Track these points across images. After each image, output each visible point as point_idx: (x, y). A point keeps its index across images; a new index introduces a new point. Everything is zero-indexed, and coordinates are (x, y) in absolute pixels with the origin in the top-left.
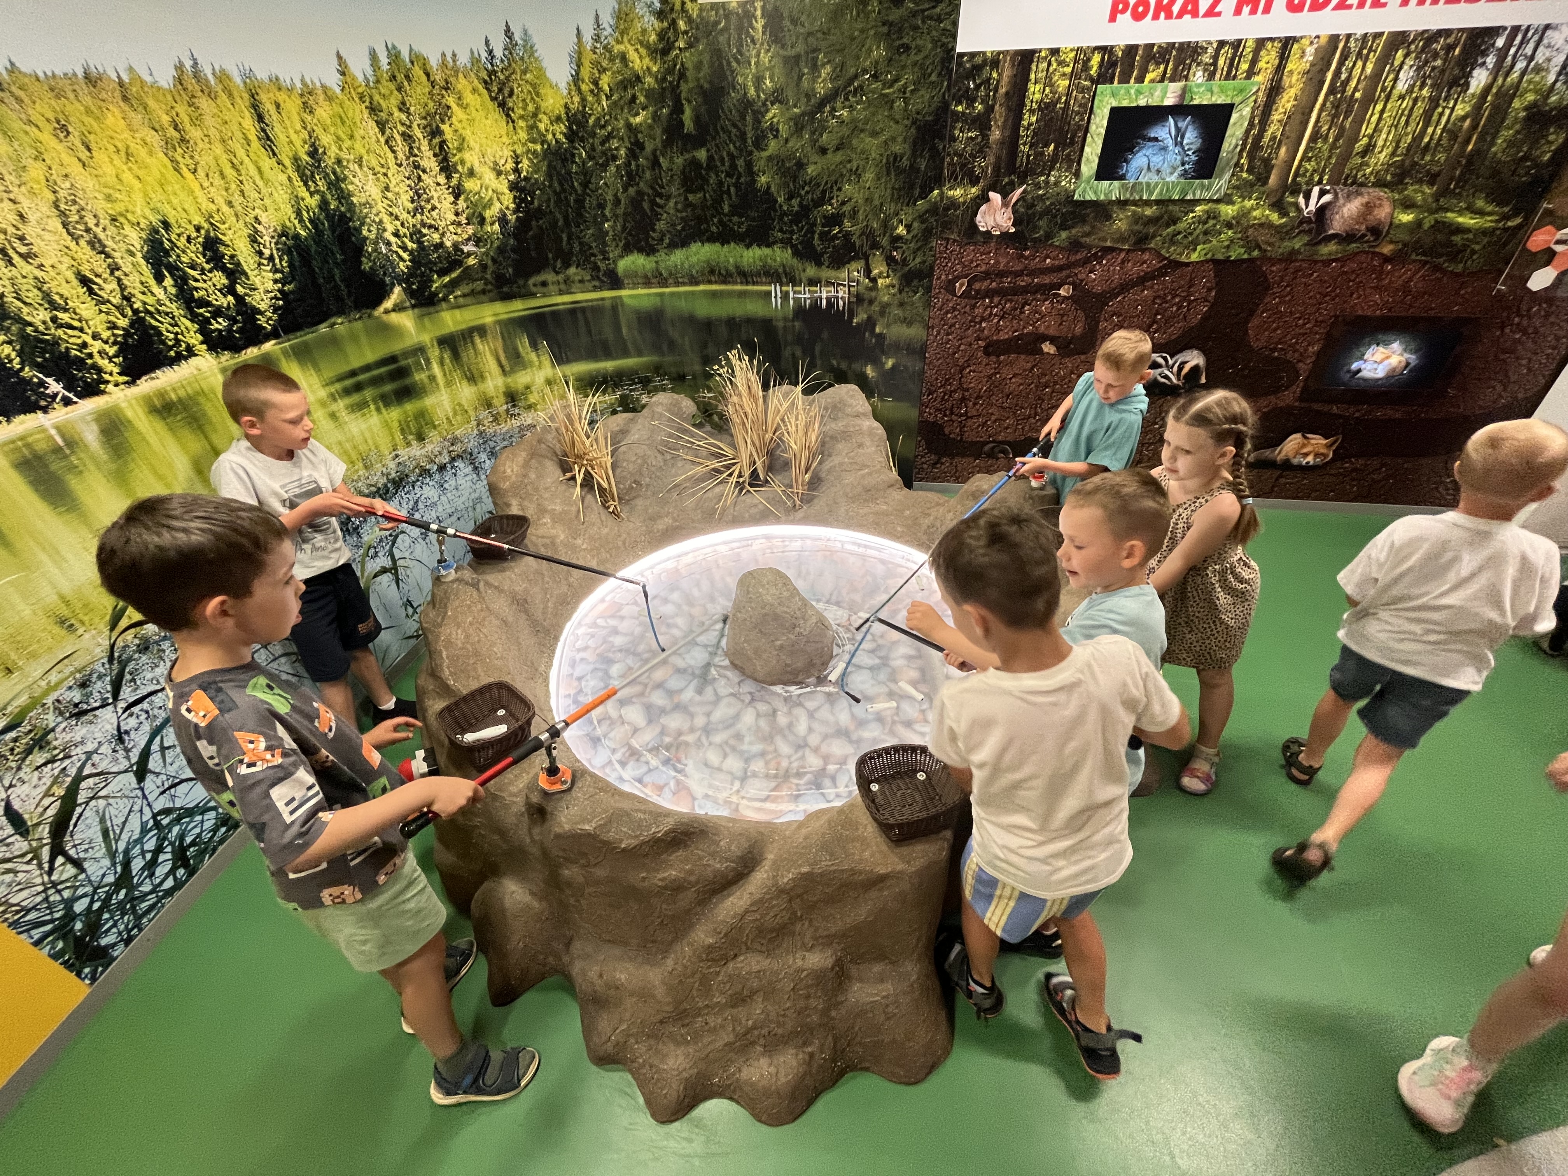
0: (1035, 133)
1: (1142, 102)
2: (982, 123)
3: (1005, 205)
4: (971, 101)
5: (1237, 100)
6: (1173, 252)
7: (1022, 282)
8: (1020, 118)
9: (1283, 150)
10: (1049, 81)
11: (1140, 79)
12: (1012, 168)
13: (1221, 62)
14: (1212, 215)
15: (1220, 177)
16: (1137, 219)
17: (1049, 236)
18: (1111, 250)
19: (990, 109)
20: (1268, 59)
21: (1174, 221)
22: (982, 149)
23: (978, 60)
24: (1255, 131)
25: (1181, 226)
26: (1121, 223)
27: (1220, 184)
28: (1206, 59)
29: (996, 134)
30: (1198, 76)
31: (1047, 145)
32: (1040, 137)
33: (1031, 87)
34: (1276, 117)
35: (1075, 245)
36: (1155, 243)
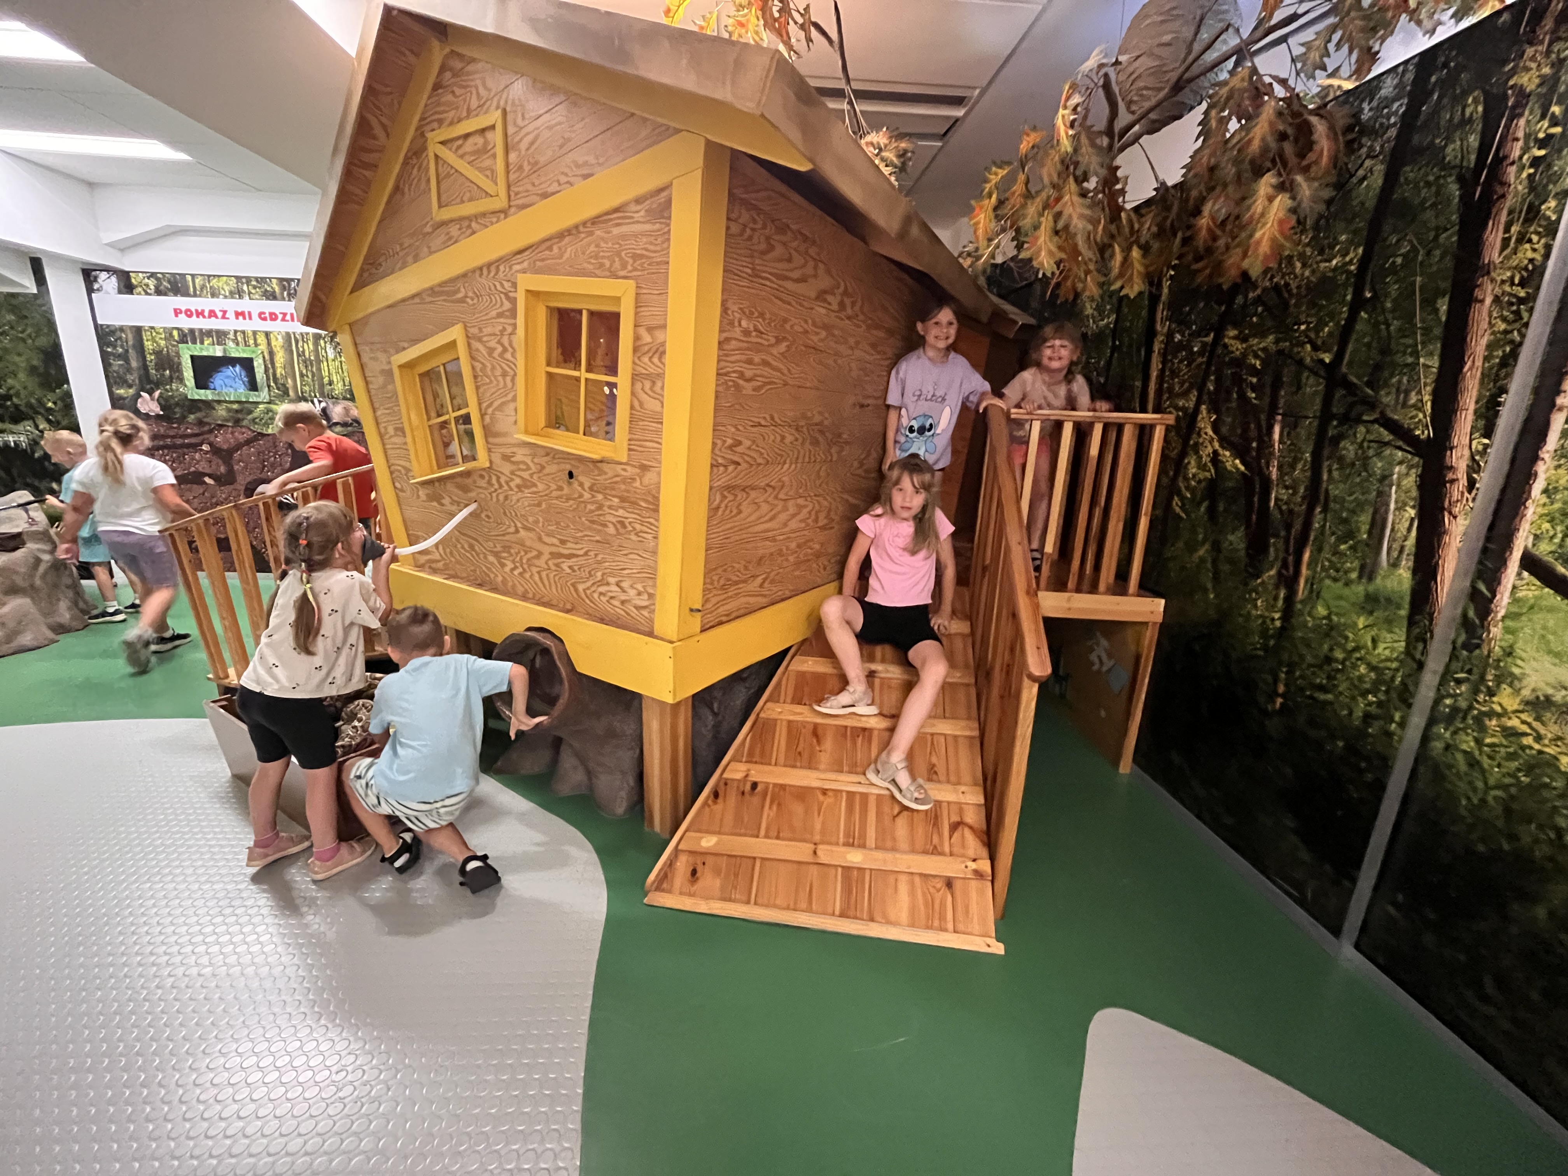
0: (156, 365)
1: (205, 353)
2: (125, 357)
3: (152, 399)
4: (115, 347)
5: (253, 356)
6: (258, 428)
7: (179, 441)
8: (144, 358)
9: (289, 381)
10: (153, 340)
11: (202, 343)
12: (149, 381)
13: (239, 339)
14: (269, 411)
15: (262, 390)
16: (229, 410)
17: (184, 417)
18: (221, 426)
19: (127, 351)
20: (261, 339)
21: (250, 412)
22: (129, 370)
23: (112, 328)
24: (271, 371)
25: (255, 415)
26: (221, 412)
27: (263, 395)
28: (231, 336)
29: (134, 364)
30: (231, 344)
31: (165, 370)
32: (160, 366)
33: (146, 343)
34: (278, 365)
35: (200, 423)
36: (245, 423)
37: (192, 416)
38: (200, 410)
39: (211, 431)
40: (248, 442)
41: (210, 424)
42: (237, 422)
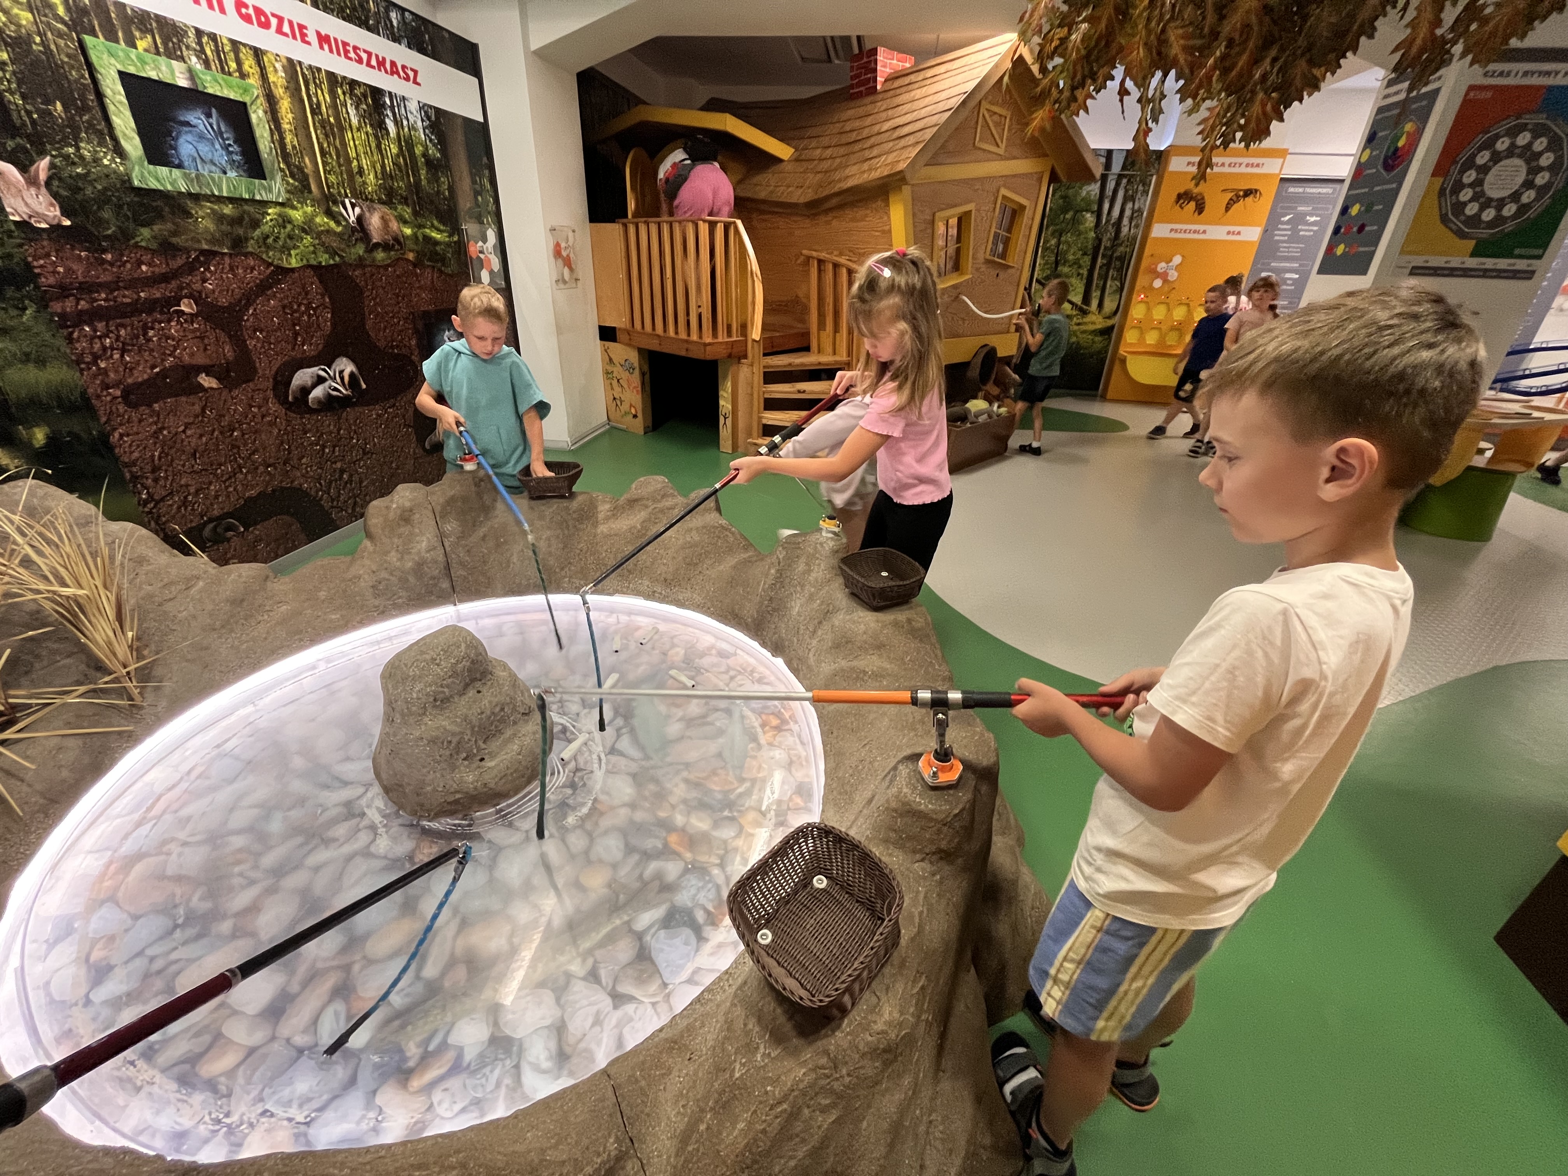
1: (152, 75)
3: (32, 182)
5: (247, 99)
6: (273, 257)
7: (126, 297)
9: (307, 160)
11: (132, 44)
13: (208, 50)
14: (285, 221)
15: (273, 178)
17: (125, 233)
20: (250, 64)
21: (256, 224)
24: (277, 137)
26: (205, 221)
27: (277, 187)
28: (192, 43)
30: (194, 60)
31: (49, 101)
34: (286, 126)
35: (167, 248)
36: (251, 247)
37: (146, 232)
38: (159, 216)
39: (191, 268)
40: (263, 288)
41: (187, 251)
42: (238, 243)
